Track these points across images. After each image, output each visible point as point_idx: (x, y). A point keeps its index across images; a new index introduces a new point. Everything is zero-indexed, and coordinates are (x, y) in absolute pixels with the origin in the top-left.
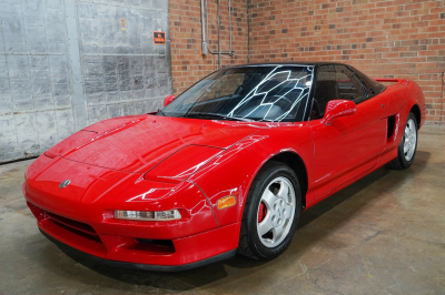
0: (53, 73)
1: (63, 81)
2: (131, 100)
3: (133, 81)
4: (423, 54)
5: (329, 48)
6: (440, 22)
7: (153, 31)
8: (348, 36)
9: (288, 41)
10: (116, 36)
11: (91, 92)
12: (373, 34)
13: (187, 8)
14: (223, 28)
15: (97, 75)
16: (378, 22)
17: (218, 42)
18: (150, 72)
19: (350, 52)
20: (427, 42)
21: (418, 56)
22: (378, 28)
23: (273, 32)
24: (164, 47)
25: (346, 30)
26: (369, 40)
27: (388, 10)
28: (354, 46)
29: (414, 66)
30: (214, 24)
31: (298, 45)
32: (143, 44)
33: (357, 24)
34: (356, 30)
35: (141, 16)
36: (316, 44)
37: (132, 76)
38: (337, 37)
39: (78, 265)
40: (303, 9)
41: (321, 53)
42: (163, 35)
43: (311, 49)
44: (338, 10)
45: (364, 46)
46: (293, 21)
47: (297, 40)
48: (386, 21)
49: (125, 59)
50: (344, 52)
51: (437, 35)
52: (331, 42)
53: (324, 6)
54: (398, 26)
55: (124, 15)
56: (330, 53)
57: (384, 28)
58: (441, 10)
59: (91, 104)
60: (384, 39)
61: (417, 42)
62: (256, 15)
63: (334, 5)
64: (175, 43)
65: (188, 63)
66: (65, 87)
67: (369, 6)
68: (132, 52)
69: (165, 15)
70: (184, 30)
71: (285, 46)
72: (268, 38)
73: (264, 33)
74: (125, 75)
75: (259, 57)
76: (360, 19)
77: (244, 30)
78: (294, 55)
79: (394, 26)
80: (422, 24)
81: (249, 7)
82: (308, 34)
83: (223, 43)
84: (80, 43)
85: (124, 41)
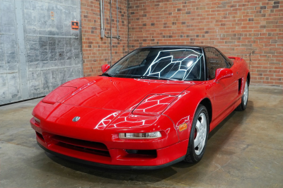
0: (7, 47)
1: (13, 53)
2: (56, 67)
3: (58, 54)
4: (239, 42)
5: (181, 36)
6: (248, 24)
7: (71, 21)
8: (194, 29)
9: (155, 31)
10: (47, 23)
11: (31, 61)
12: (209, 29)
13: (92, 6)
14: (113, 20)
15: (35, 49)
16: (212, 22)
17: (110, 30)
18: (69, 48)
19: (195, 39)
20: (241, 35)
21: (236, 43)
22: (212, 25)
23: (145, 25)
24: (78, 31)
25: (192, 26)
26: (207, 32)
27: (218, 14)
28: (197, 36)
29: (233, 49)
30: (108, 18)
31: (161, 34)
32: (64, 30)
33: (199, 22)
34: (199, 26)
35: (64, 10)
36: (173, 33)
37: (58, 51)
38: (187, 30)
39: (78, 172)
40: (165, 11)
41: (176, 40)
42: (77, 23)
43: (170, 37)
44: (187, 13)
45: (203, 36)
46: (158, 18)
47: (161, 30)
48: (217, 21)
49: (53, 39)
50: (191, 39)
51: (247, 31)
52: (183, 33)
53: (179, 10)
54: (224, 25)
55: (53, 9)
56: (182, 40)
57: (216, 25)
58: (249, 16)
59: (31, 70)
60: (216, 32)
61: (235, 35)
62: (133, 13)
63: (185, 10)
64: (84, 29)
65: (92, 43)
66: (13, 58)
67: (207, 11)
68: (58, 34)
69: (79, 10)
70: (89, 21)
71: (153, 34)
72: (141, 28)
73: (139, 25)
74: (53, 50)
75: (136, 41)
76: (201, 19)
77: (126, 23)
78: (159, 40)
79: (222, 25)
80: (238, 24)
81: (129, 7)
82: (168, 27)
83: (113, 30)
84: (24, 27)
85: (53, 27)
